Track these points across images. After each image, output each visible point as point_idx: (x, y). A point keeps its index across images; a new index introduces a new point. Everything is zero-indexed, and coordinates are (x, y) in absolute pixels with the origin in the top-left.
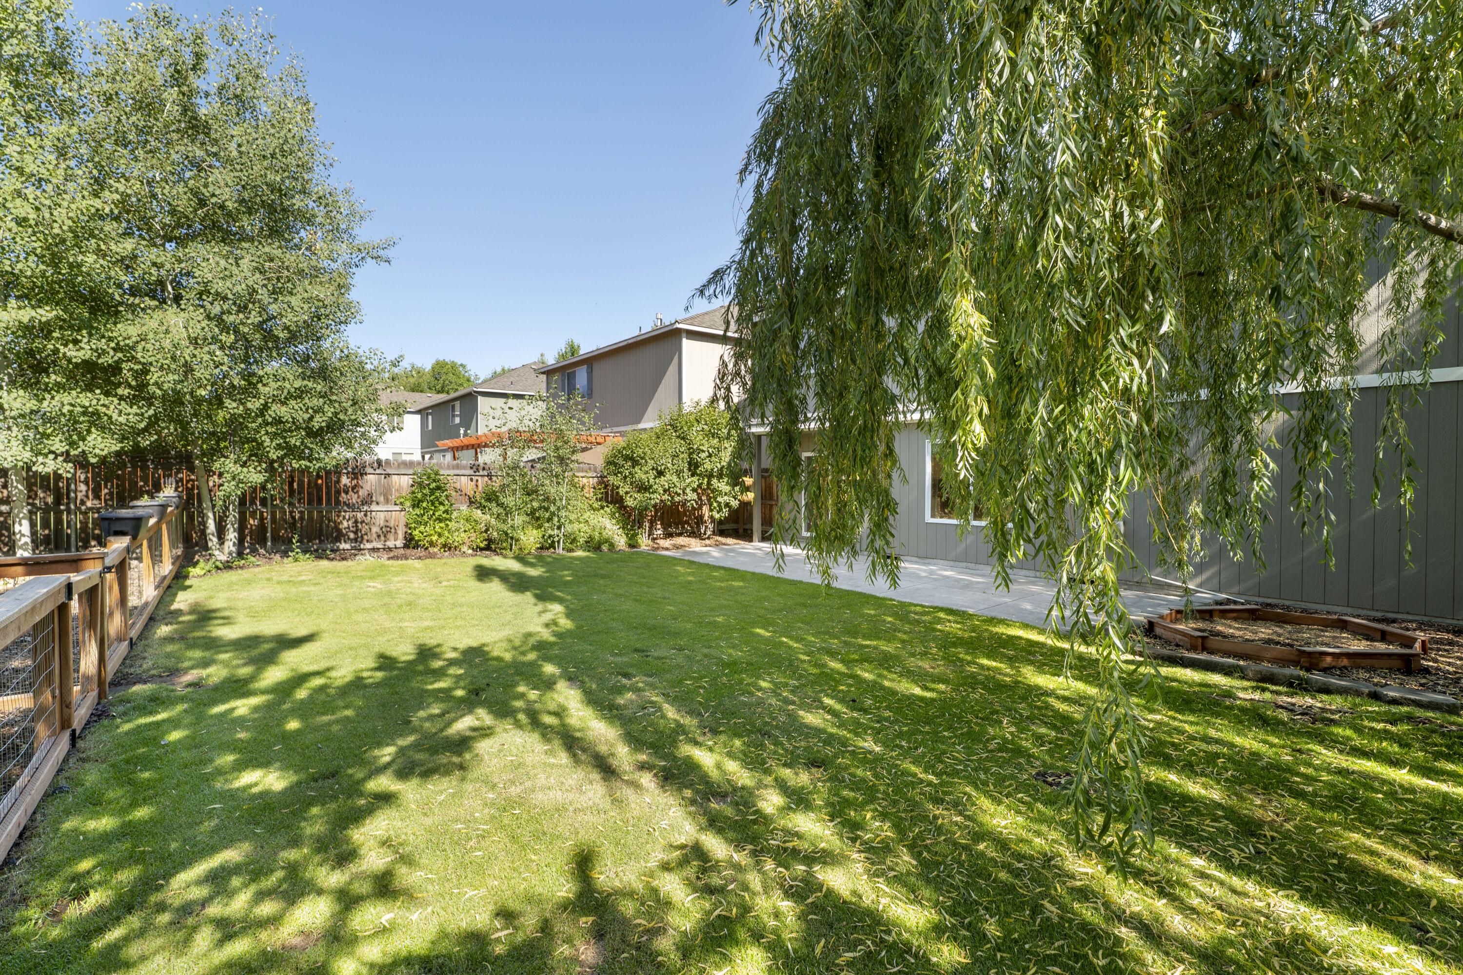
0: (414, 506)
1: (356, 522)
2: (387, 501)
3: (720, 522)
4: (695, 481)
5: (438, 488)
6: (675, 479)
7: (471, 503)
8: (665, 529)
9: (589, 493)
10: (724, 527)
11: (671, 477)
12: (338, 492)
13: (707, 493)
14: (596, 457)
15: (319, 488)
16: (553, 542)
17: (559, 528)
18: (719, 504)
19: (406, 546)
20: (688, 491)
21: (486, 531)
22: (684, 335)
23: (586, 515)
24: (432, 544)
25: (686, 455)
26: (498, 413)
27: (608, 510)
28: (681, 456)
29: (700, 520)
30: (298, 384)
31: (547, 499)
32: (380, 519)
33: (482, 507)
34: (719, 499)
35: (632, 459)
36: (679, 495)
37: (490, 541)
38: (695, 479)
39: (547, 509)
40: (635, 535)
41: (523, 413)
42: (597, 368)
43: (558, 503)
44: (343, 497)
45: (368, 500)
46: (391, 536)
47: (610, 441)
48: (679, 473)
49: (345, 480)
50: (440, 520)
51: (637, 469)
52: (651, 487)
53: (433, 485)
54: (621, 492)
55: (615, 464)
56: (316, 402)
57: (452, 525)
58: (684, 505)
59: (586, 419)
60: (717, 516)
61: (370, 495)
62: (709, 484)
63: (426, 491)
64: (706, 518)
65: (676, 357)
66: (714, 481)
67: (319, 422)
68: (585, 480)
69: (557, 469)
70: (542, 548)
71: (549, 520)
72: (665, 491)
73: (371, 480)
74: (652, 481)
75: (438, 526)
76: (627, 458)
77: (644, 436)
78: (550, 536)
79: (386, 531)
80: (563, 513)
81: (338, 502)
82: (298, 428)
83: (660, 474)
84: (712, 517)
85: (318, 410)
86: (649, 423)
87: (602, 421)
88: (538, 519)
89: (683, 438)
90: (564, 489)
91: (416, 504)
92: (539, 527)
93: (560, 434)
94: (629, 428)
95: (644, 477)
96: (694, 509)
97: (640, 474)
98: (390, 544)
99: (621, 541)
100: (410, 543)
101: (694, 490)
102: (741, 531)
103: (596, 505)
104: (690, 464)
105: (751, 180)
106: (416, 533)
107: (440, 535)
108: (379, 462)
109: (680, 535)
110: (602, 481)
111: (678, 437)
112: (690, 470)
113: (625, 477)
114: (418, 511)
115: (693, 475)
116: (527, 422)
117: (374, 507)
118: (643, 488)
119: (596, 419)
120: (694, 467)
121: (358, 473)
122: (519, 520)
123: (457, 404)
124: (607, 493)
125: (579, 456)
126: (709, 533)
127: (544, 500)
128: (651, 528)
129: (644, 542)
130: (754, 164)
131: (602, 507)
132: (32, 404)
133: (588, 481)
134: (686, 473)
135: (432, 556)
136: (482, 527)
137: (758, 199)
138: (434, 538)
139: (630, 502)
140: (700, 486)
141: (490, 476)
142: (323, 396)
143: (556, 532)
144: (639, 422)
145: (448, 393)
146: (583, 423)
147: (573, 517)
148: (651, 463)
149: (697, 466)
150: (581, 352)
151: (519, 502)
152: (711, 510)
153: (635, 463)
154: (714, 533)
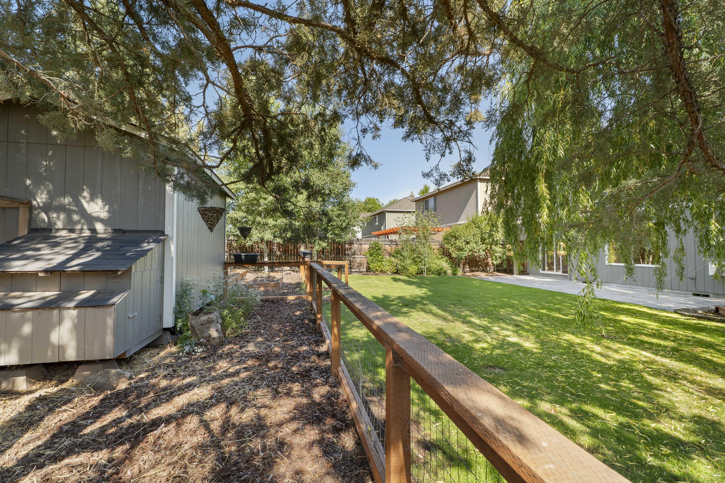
0: (370, 256)
1: (350, 261)
2: (361, 254)
3: (497, 266)
4: (484, 247)
5: (379, 249)
6: (474, 245)
7: (390, 255)
8: (470, 268)
9: (436, 251)
10: (499, 268)
11: (472, 245)
12: (345, 250)
13: (490, 252)
14: (439, 237)
15: (339, 249)
16: (422, 271)
17: (424, 265)
18: (496, 256)
19: (367, 271)
20: (481, 251)
21: (396, 266)
22: (479, 181)
23: (436, 261)
24: (377, 270)
25: (480, 235)
26: (401, 219)
27: (445, 259)
28: (477, 235)
29: (487, 265)
30: (338, 212)
31: (419, 253)
32: (358, 260)
33: (394, 256)
34: (496, 254)
35: (455, 237)
36: (476, 252)
37: (397, 270)
38: (484, 245)
39: (420, 258)
40: (456, 270)
41: (410, 219)
42: (438, 197)
43: (424, 255)
44: (347, 252)
45: (354, 254)
46: (362, 267)
47: (445, 230)
48: (476, 243)
49: (347, 246)
50: (379, 261)
51: (457, 241)
52: (463, 249)
53: (377, 248)
54: (450, 251)
55: (448, 239)
56: (343, 218)
57: (383, 263)
58: (479, 257)
59: (436, 221)
60: (495, 263)
61: (355, 252)
62: (491, 248)
63: (375, 250)
64: (490, 264)
65: (475, 191)
66: (493, 247)
67: (344, 225)
68: (434, 246)
69: (424, 241)
70: (417, 274)
71: (420, 262)
72: (470, 251)
73: (355, 246)
74: (464, 246)
75: (379, 264)
76: (453, 237)
77: (460, 227)
78: (421, 269)
79: (360, 265)
80: (426, 259)
81: (345, 254)
82: (338, 227)
83: (468, 243)
84: (493, 263)
85: (344, 221)
86: (463, 221)
87: (441, 221)
88: (416, 262)
89: (478, 228)
90: (426, 249)
91: (371, 255)
92: (416, 265)
93: (425, 227)
94: (453, 224)
95: (460, 244)
96: (484, 259)
97: (458, 243)
98: (361, 270)
99: (449, 272)
100: (369, 270)
101: (484, 250)
102: (508, 271)
103: (440, 257)
104: (481, 239)
105: (494, 143)
106: (371, 266)
107: (379, 267)
108: (358, 239)
109: (477, 271)
110: (442, 246)
111: (476, 227)
112: (481, 241)
113: (452, 245)
114: (372, 258)
115: (483, 244)
116: (412, 223)
117: (356, 256)
118: (460, 249)
119: (440, 221)
120: (483, 240)
121: (351, 243)
122: (409, 261)
123: (377, 216)
124: (444, 252)
125: (433, 236)
126: (491, 270)
127: (418, 254)
128: (463, 268)
129: (460, 273)
130: (495, 138)
131: (442, 258)
132: (274, 223)
133: (436, 247)
134: (480, 243)
135: (377, 275)
136: (395, 264)
137: (497, 148)
138: (378, 268)
139: (454, 255)
140: (486, 249)
141: (397, 245)
142: (345, 216)
143: (423, 267)
144: (457, 221)
145: (371, 212)
146: (434, 222)
147: (430, 261)
148: (463, 238)
149: (485, 240)
150: (430, 191)
151: (409, 254)
152: (492, 260)
153: (456, 238)
154: (494, 271)
